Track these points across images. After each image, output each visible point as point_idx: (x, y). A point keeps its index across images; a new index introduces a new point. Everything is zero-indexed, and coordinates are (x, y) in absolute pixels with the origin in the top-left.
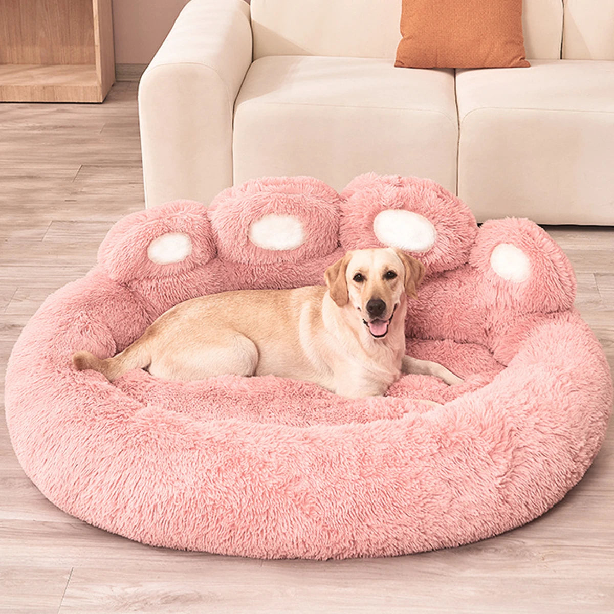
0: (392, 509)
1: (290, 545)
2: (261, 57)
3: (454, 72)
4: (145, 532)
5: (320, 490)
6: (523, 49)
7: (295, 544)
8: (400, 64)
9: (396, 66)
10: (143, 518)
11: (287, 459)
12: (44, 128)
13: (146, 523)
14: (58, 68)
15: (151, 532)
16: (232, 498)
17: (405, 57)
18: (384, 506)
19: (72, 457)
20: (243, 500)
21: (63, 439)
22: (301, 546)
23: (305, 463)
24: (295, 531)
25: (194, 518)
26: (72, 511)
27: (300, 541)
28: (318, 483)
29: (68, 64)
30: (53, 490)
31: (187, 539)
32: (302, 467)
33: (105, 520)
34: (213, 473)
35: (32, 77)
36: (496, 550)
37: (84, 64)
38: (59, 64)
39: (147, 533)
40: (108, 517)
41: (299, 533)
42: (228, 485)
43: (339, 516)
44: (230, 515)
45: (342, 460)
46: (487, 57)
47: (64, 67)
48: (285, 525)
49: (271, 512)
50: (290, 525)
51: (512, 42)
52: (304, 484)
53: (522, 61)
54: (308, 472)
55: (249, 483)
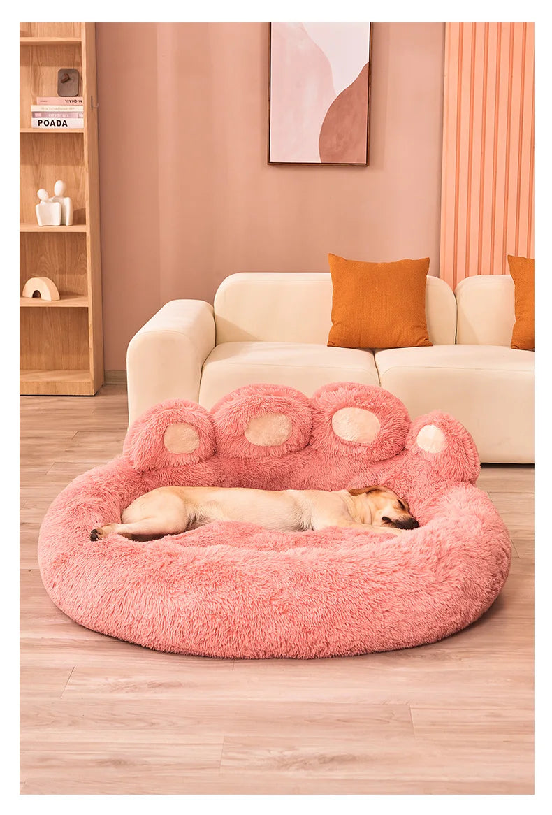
0: (358, 614)
1: (275, 644)
2: (222, 343)
3: (373, 351)
4: (157, 640)
5: (298, 598)
6: (427, 332)
7: (279, 643)
8: (331, 344)
9: (328, 346)
10: (155, 627)
11: (270, 575)
12: (49, 410)
13: (157, 632)
14: (59, 372)
15: (161, 640)
16: (227, 607)
17: (335, 339)
18: (351, 612)
19: (94, 580)
20: (236, 609)
21: (85, 568)
22: (284, 645)
23: (286, 578)
24: (279, 631)
25: (197, 627)
26: (97, 625)
27: (283, 640)
28: (297, 594)
29: (66, 369)
30: (79, 609)
31: (191, 644)
32: (283, 580)
33: (125, 630)
34: (211, 587)
35: (38, 377)
36: (422, 656)
37: (79, 369)
38: (59, 370)
39: (159, 641)
40: (127, 628)
41: (281, 633)
42: (224, 597)
43: (315, 619)
44: (226, 622)
45: (317, 575)
46: (399, 338)
47: (63, 371)
48: (271, 627)
49: (259, 617)
50: (274, 627)
51: (419, 327)
52: (285, 596)
53: (426, 342)
54: (288, 585)
55: (241, 594)
